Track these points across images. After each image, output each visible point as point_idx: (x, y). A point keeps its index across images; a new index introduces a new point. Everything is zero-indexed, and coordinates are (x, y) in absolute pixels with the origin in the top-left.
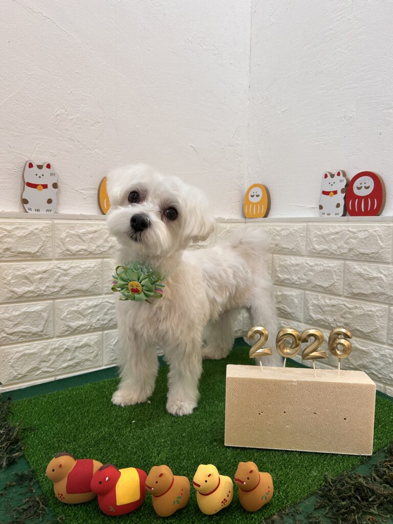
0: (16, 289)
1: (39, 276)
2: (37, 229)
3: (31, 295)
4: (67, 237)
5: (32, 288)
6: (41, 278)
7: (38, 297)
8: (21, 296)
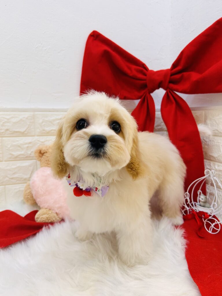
0: (13, 153)
1: (27, 145)
2: (24, 118)
3: (22, 156)
4: (43, 122)
5: (23, 153)
6: (28, 147)
7: (27, 158)
8: (17, 157)
